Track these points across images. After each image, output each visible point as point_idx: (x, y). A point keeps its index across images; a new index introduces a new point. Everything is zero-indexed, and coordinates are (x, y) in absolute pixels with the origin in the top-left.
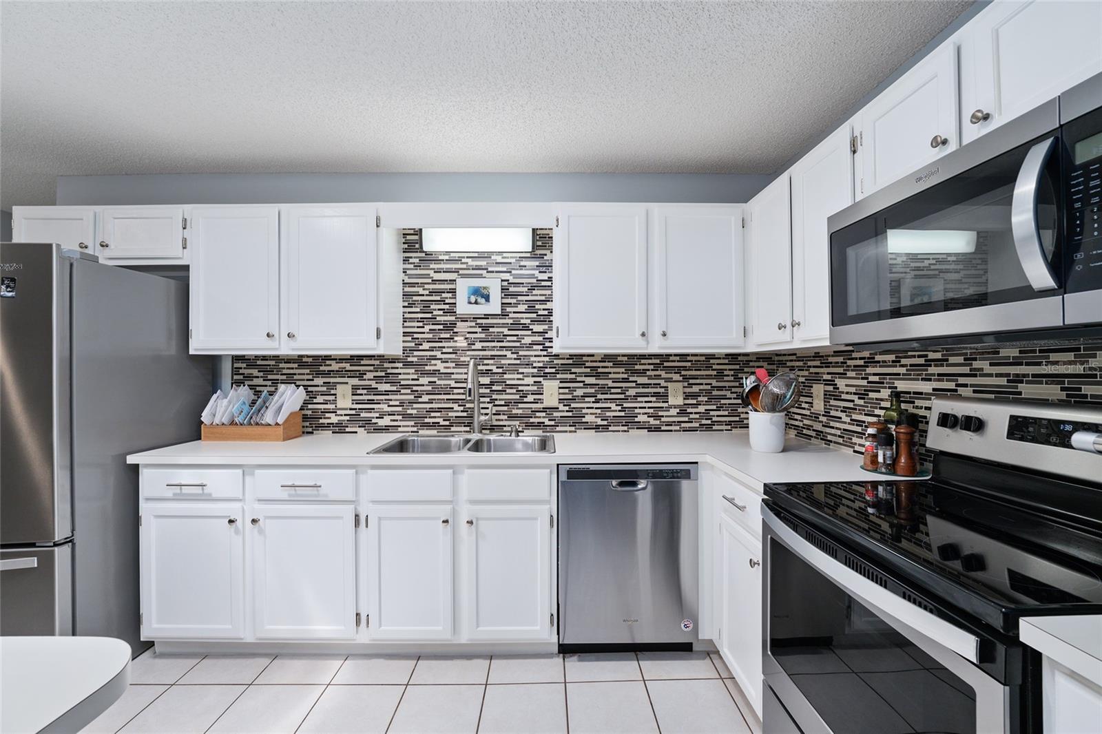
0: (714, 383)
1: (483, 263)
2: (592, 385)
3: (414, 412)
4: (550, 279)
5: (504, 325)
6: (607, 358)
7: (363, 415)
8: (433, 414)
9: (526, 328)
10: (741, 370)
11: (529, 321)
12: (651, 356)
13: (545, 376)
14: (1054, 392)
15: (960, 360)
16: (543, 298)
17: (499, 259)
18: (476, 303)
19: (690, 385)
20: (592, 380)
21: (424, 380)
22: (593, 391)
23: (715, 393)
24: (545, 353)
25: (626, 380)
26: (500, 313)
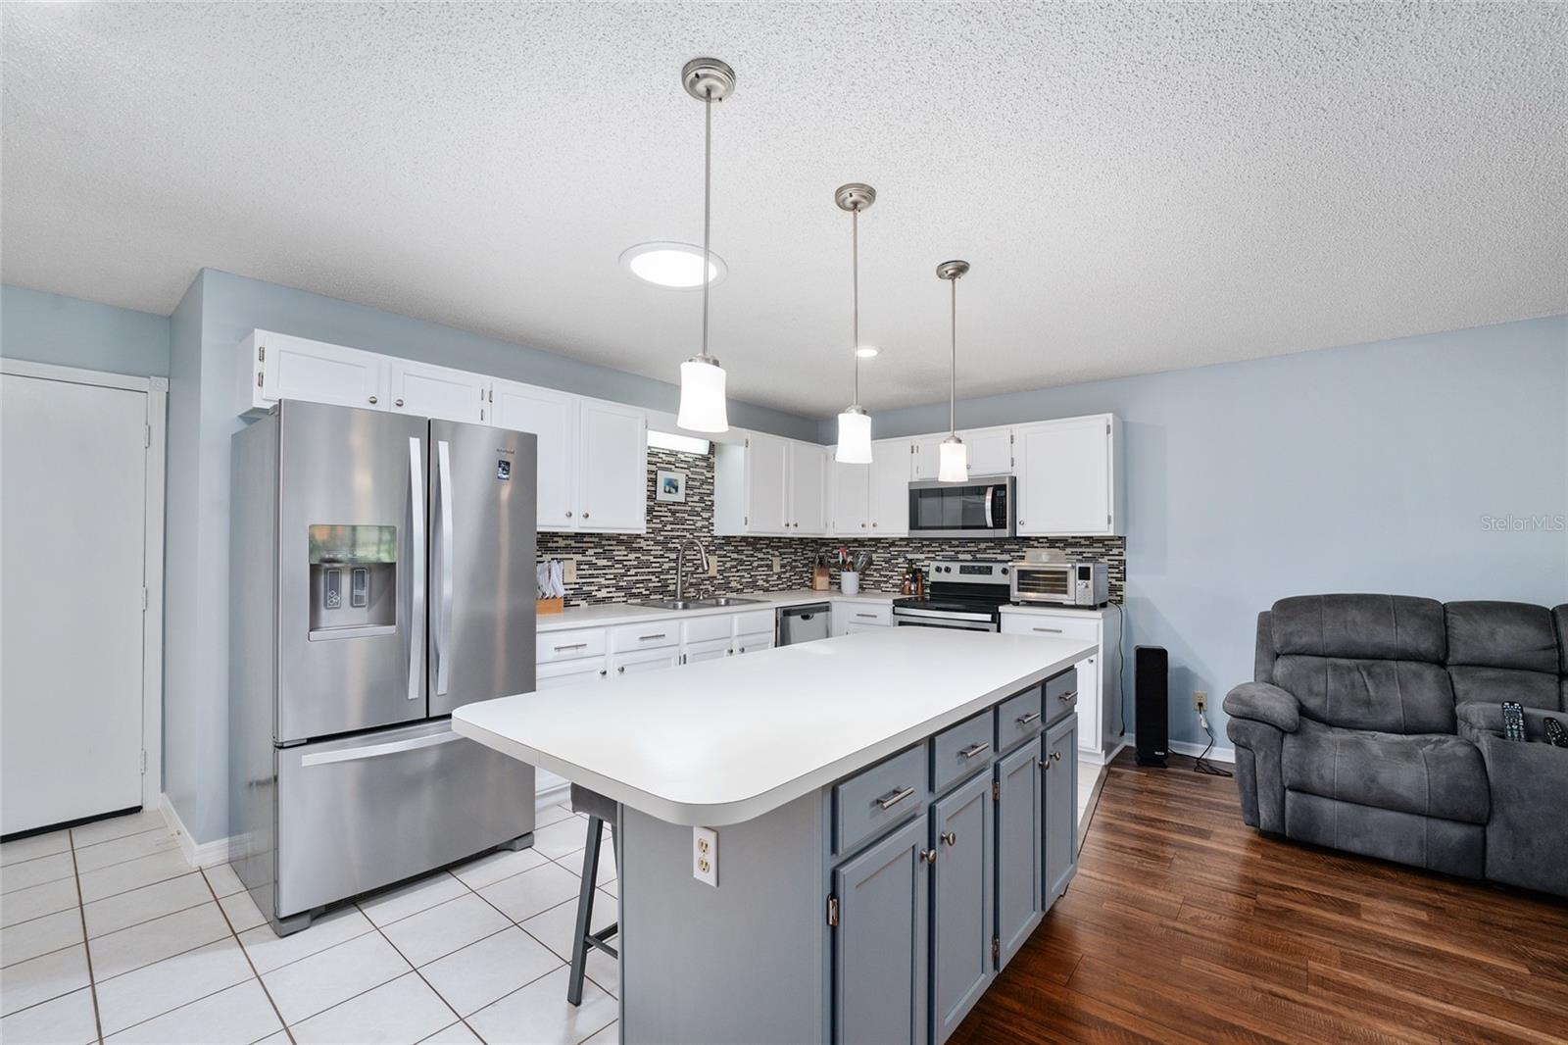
0: (793, 557)
1: (674, 460)
2: (735, 559)
3: (625, 584)
4: (713, 478)
5: (685, 512)
6: (744, 539)
7: (585, 588)
8: (638, 585)
9: (698, 515)
10: (805, 549)
11: (700, 509)
12: (764, 539)
13: (710, 552)
14: (969, 557)
15: (937, 545)
16: (709, 492)
17: (682, 457)
18: (669, 492)
19: (783, 559)
20: (734, 556)
21: (632, 556)
22: (735, 563)
23: (793, 564)
24: (710, 535)
25: (752, 555)
26: (684, 501)
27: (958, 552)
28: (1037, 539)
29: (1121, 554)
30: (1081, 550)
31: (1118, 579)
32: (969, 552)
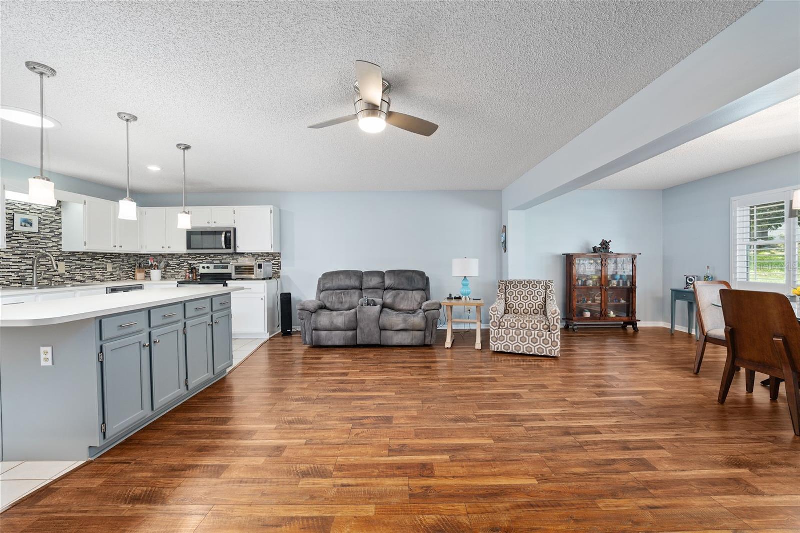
0: (122, 264)
1: (28, 208)
2: (79, 265)
4: (61, 220)
5: (39, 238)
6: (85, 253)
9: (49, 239)
10: (129, 259)
11: (51, 237)
12: (100, 254)
13: (59, 260)
14: (219, 262)
15: (203, 257)
16: (58, 227)
17: (36, 207)
18: (25, 226)
19: (114, 264)
20: (79, 263)
22: (79, 267)
23: (122, 267)
24: (59, 251)
25: (92, 263)
26: (38, 232)
27: (214, 260)
28: (248, 254)
29: (279, 260)
30: (264, 258)
31: (278, 269)
32: (219, 260)
